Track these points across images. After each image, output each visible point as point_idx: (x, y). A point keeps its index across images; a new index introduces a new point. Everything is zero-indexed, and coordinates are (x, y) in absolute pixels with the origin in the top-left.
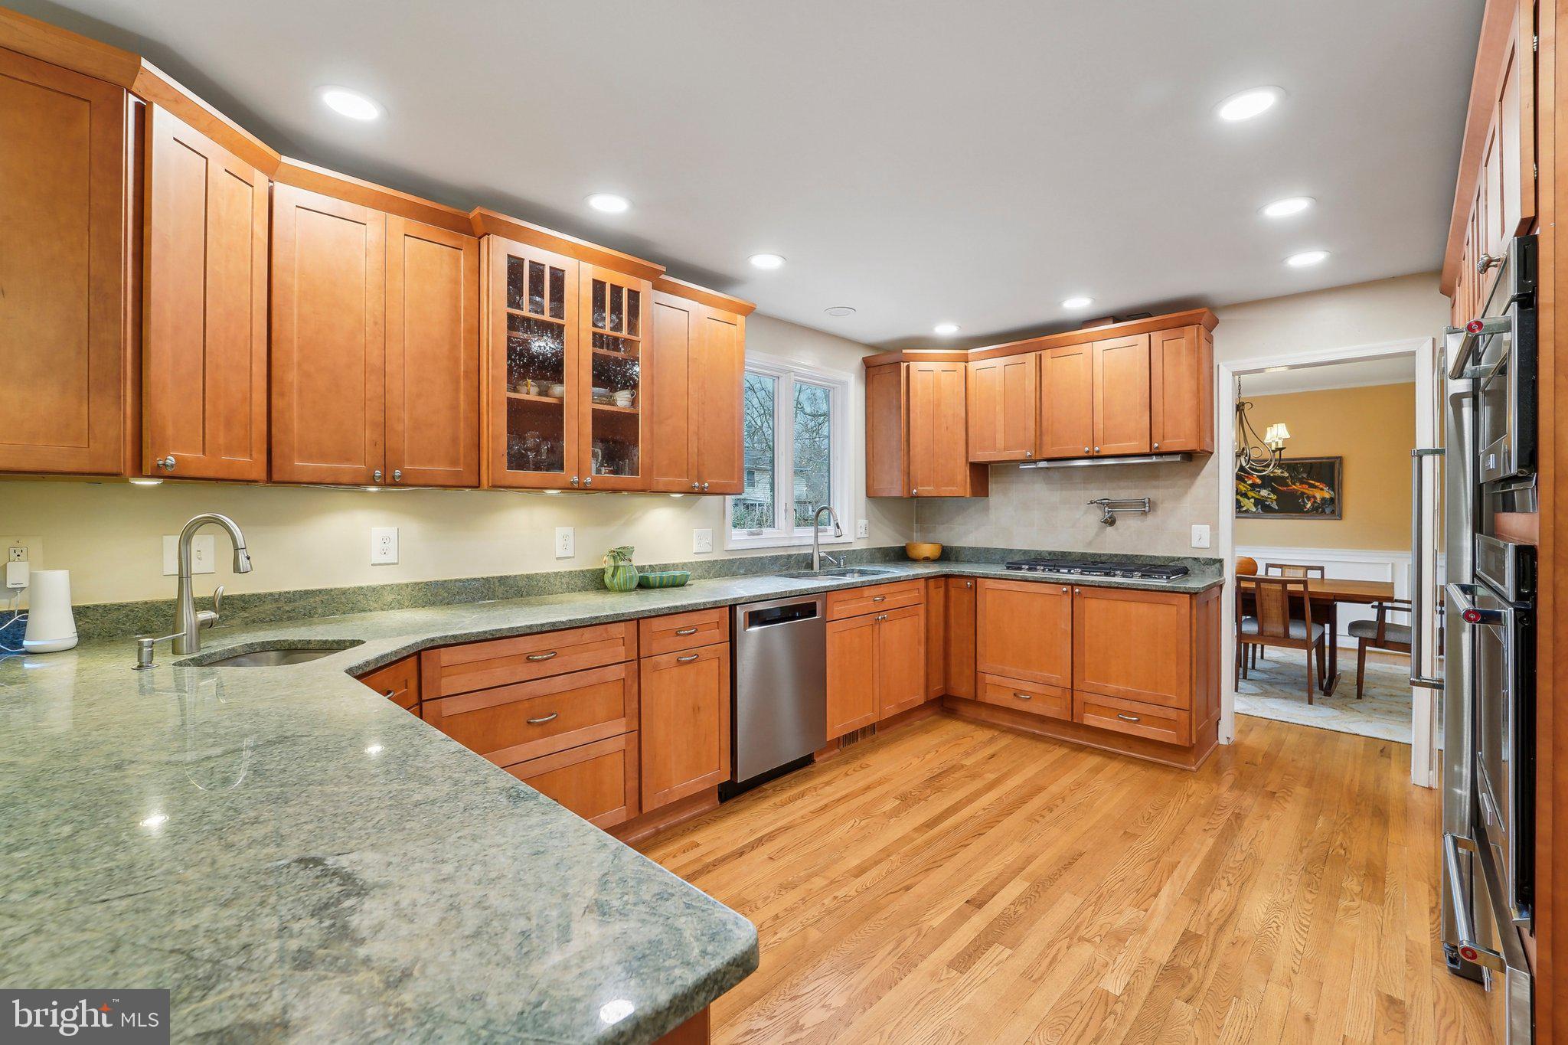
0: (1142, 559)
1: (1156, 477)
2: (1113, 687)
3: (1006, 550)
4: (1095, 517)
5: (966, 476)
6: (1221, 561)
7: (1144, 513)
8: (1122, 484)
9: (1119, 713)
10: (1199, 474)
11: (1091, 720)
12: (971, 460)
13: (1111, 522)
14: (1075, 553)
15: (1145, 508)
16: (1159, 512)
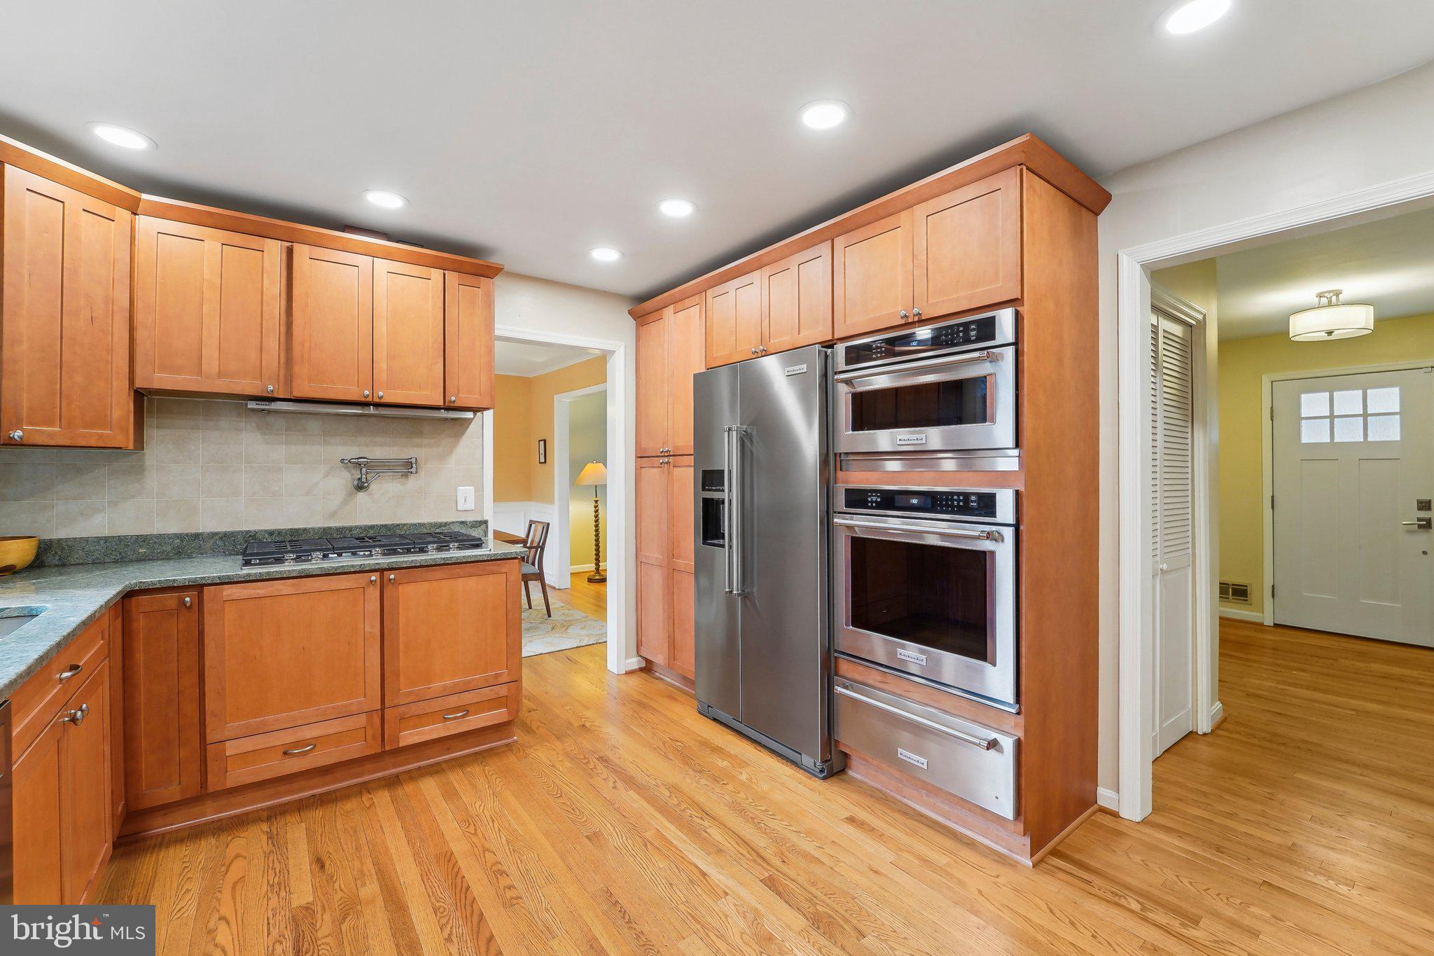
0: (405, 527)
1: (419, 434)
2: (436, 685)
3: (187, 535)
4: (343, 480)
5: (129, 411)
6: (486, 522)
7: (405, 475)
8: (379, 439)
9: (443, 715)
10: (463, 435)
11: (410, 737)
12: (139, 384)
13: (361, 487)
14: (313, 529)
15: (408, 467)
16: (422, 473)
